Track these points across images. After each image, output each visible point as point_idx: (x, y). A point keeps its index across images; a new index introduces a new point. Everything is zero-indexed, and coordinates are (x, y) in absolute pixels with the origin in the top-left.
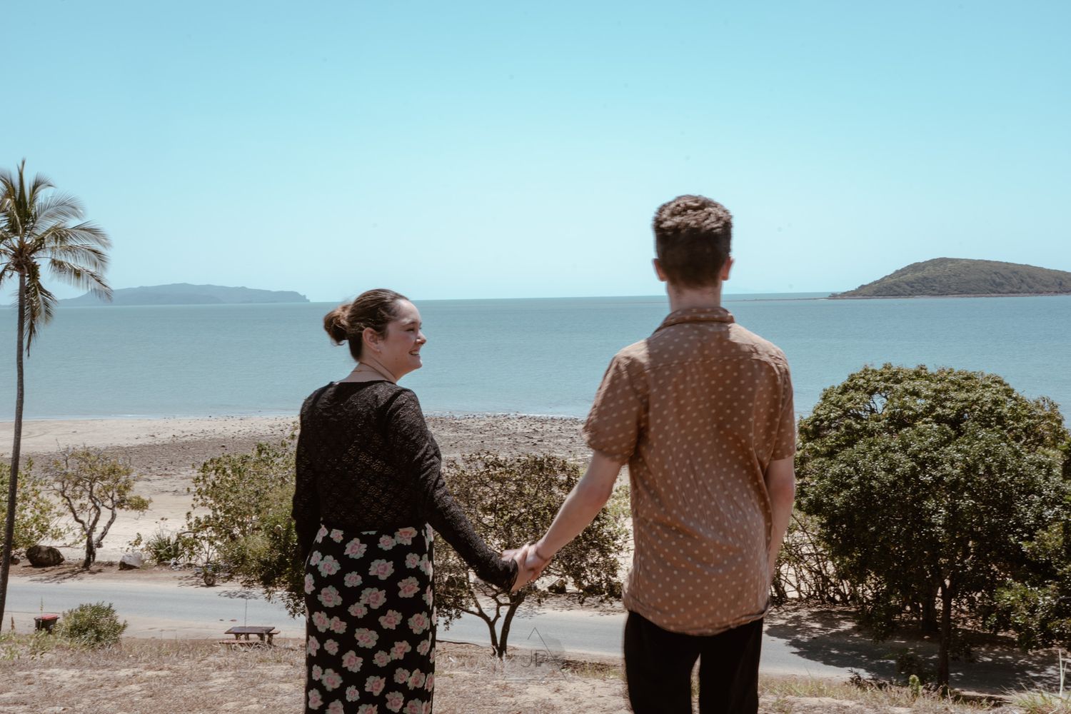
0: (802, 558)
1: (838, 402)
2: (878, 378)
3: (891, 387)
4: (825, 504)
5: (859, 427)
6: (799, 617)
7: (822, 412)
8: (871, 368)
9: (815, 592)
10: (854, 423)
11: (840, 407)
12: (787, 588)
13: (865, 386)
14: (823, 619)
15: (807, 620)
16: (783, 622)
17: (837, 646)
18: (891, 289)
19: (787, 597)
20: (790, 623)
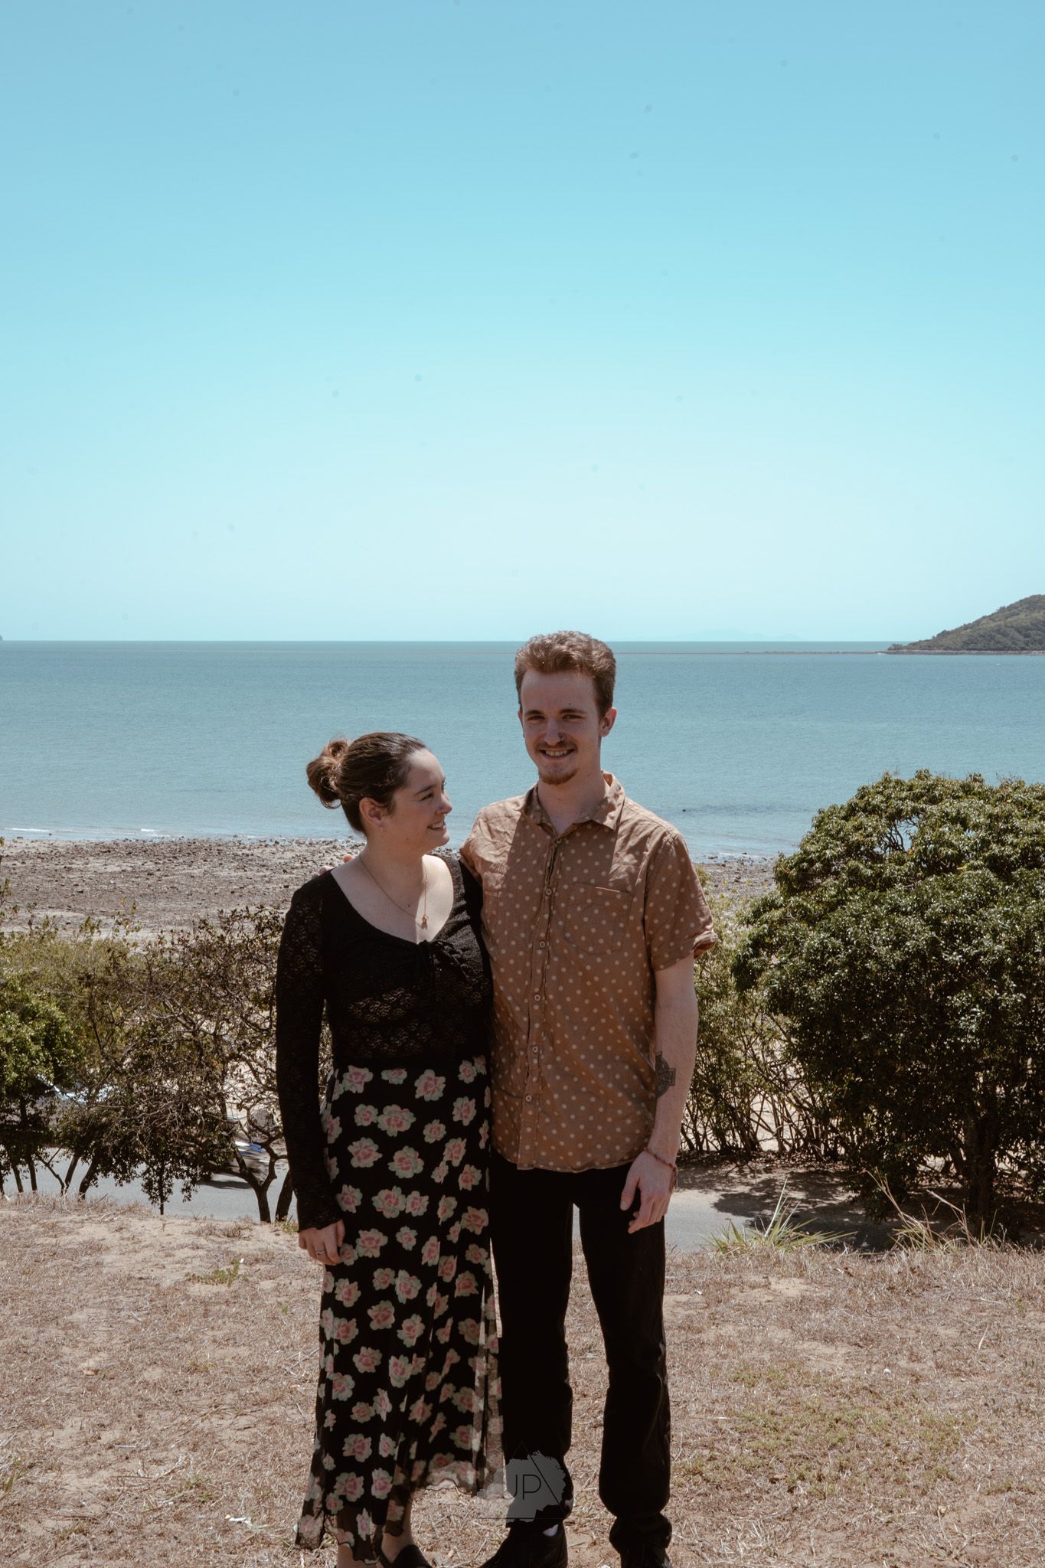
12: (760, 1133)
14: (812, 1184)
15: (785, 1186)
16: (746, 1189)
18: (992, 638)
19: (761, 1150)
20: (759, 1190)
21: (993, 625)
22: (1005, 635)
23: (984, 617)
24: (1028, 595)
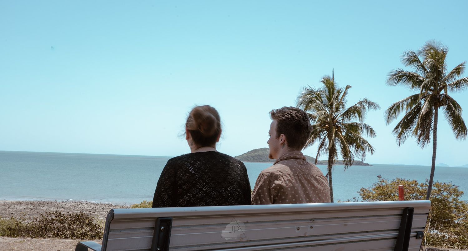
18: (246, 158)
21: (246, 155)
22: (249, 158)
23: (244, 154)
24: (254, 149)
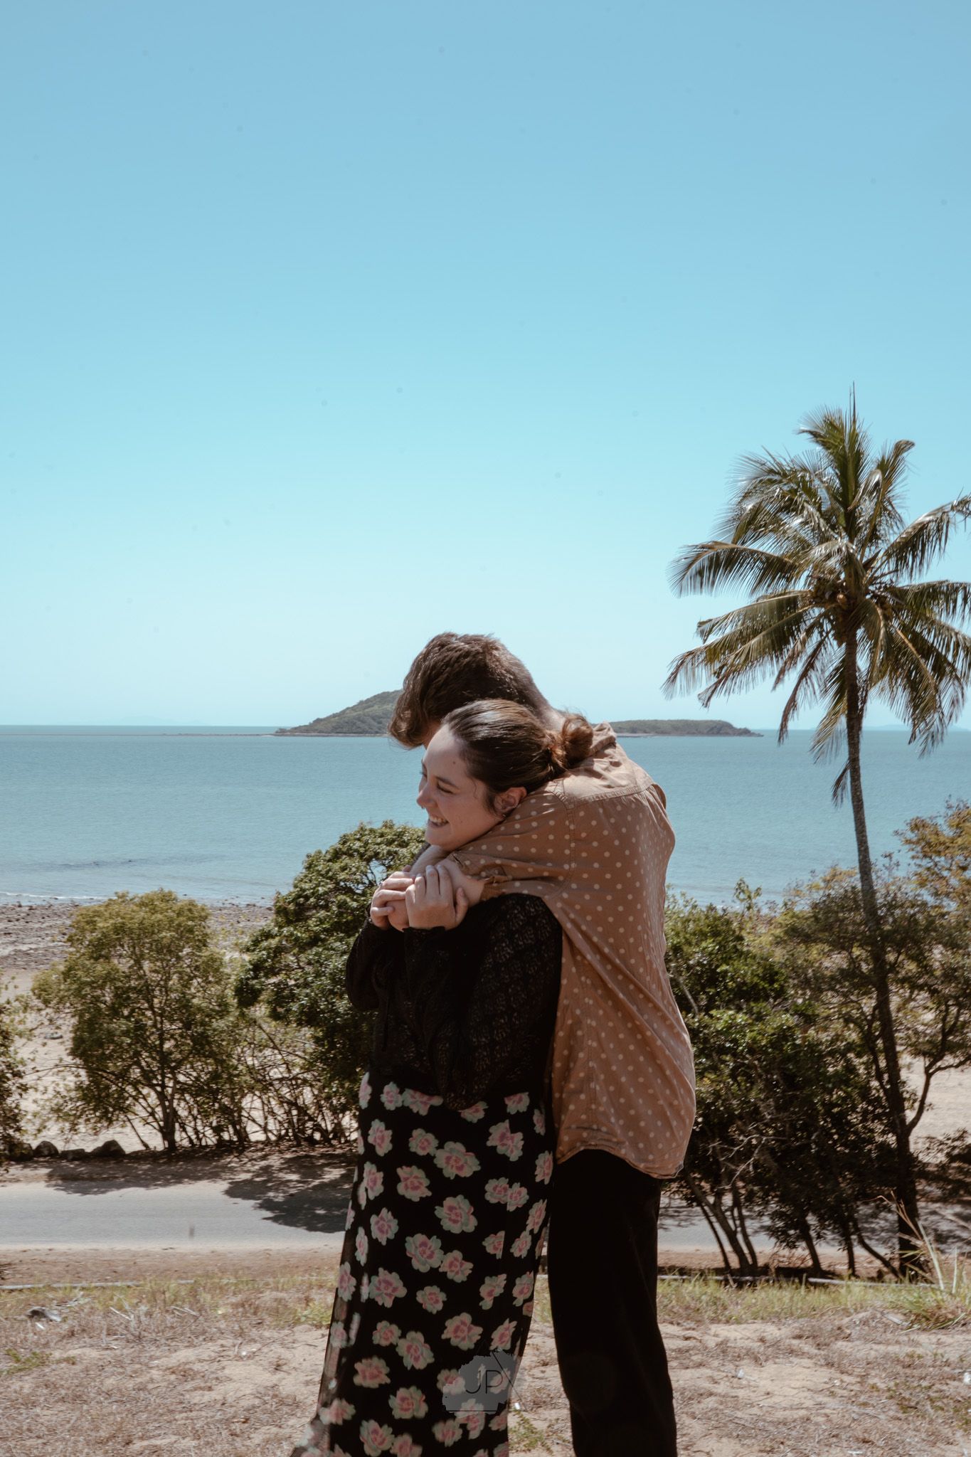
0: (271, 1085)
1: (327, 872)
2: (379, 840)
3: (396, 852)
4: (323, 1012)
5: (355, 904)
6: (269, 1167)
7: (307, 886)
8: (368, 827)
9: (287, 1130)
10: (348, 900)
11: (331, 878)
12: (251, 1128)
13: (362, 850)
14: (302, 1167)
15: (280, 1170)
16: (247, 1176)
17: (322, 1204)
18: (355, 724)
19: (249, 1141)
20: (258, 1176)
21: (355, 714)
22: (363, 722)
23: (348, 708)
24: (380, 692)
